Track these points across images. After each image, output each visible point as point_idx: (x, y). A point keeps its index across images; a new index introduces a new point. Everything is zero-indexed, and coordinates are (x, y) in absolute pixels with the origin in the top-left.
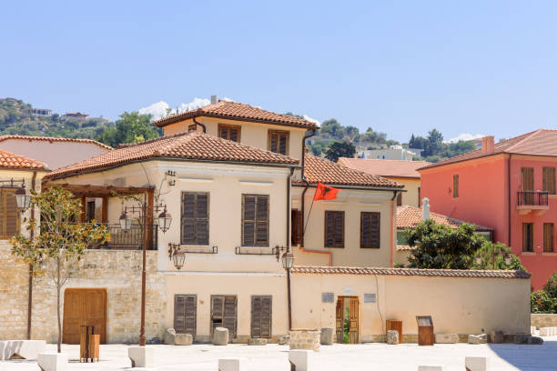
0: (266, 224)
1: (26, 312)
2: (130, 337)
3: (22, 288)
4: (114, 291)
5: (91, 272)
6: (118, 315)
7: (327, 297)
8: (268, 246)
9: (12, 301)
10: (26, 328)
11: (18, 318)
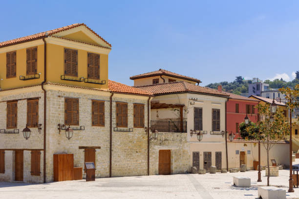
0: (219, 122)
1: (147, 161)
2: (179, 170)
3: (145, 150)
4: (174, 151)
5: (166, 142)
6: (175, 161)
7: (237, 152)
8: (220, 131)
9: (142, 156)
10: (147, 168)
11: (144, 164)
